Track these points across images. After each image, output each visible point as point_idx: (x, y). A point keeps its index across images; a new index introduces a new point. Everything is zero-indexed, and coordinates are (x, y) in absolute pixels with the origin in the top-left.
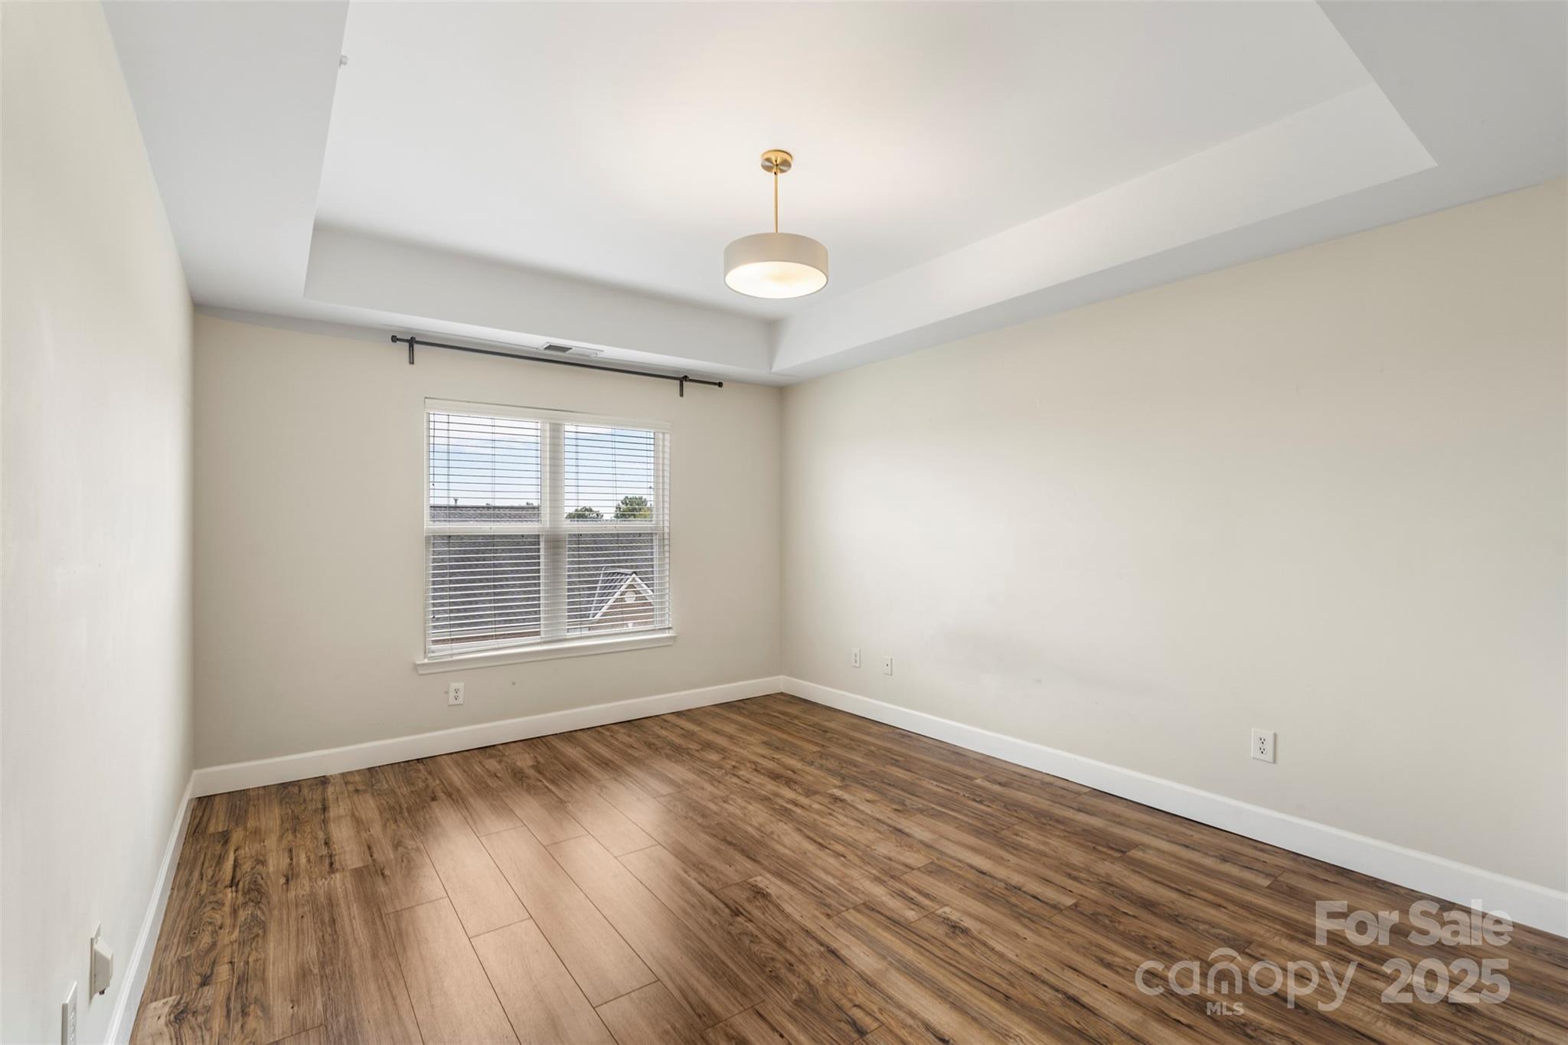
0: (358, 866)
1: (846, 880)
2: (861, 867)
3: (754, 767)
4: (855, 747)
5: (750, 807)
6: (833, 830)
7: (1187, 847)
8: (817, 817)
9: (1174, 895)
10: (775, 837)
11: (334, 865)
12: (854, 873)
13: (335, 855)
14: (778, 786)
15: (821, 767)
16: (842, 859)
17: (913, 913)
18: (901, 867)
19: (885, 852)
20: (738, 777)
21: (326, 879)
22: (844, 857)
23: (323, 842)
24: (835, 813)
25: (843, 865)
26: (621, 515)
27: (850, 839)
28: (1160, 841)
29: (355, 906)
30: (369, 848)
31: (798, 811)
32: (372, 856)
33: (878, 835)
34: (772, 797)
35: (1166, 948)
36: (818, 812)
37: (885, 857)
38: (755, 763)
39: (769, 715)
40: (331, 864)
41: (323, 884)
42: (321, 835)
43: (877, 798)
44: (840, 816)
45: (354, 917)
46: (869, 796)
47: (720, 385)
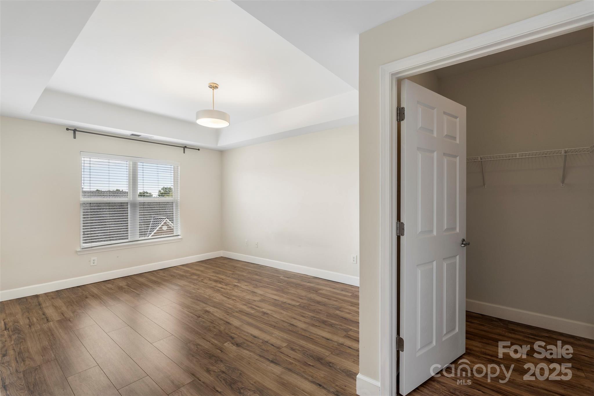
0: (59, 319)
1: (235, 306)
2: (240, 302)
3: (209, 279)
4: (245, 271)
5: (207, 290)
6: (233, 294)
7: (334, 288)
8: (228, 291)
9: (326, 300)
10: (214, 297)
11: (49, 320)
12: (238, 304)
13: (49, 317)
14: (217, 284)
15: (232, 277)
16: (235, 301)
17: (253, 311)
18: (252, 301)
19: (248, 298)
20: (203, 282)
21: (46, 324)
22: (235, 300)
23: (42, 314)
24: (234, 290)
25: (235, 302)
26: (161, 195)
27: (238, 296)
28: (327, 288)
29: (60, 330)
30: (62, 314)
31: (222, 290)
32: (64, 316)
33: (247, 294)
34: (214, 287)
35: (320, 311)
36: (229, 290)
37: (248, 299)
38: (209, 278)
39: (216, 264)
40: (47, 320)
41: (46, 326)
42: (41, 312)
43: (248, 284)
44: (235, 290)
45: (61, 333)
46: (246, 284)
47: (199, 150)
